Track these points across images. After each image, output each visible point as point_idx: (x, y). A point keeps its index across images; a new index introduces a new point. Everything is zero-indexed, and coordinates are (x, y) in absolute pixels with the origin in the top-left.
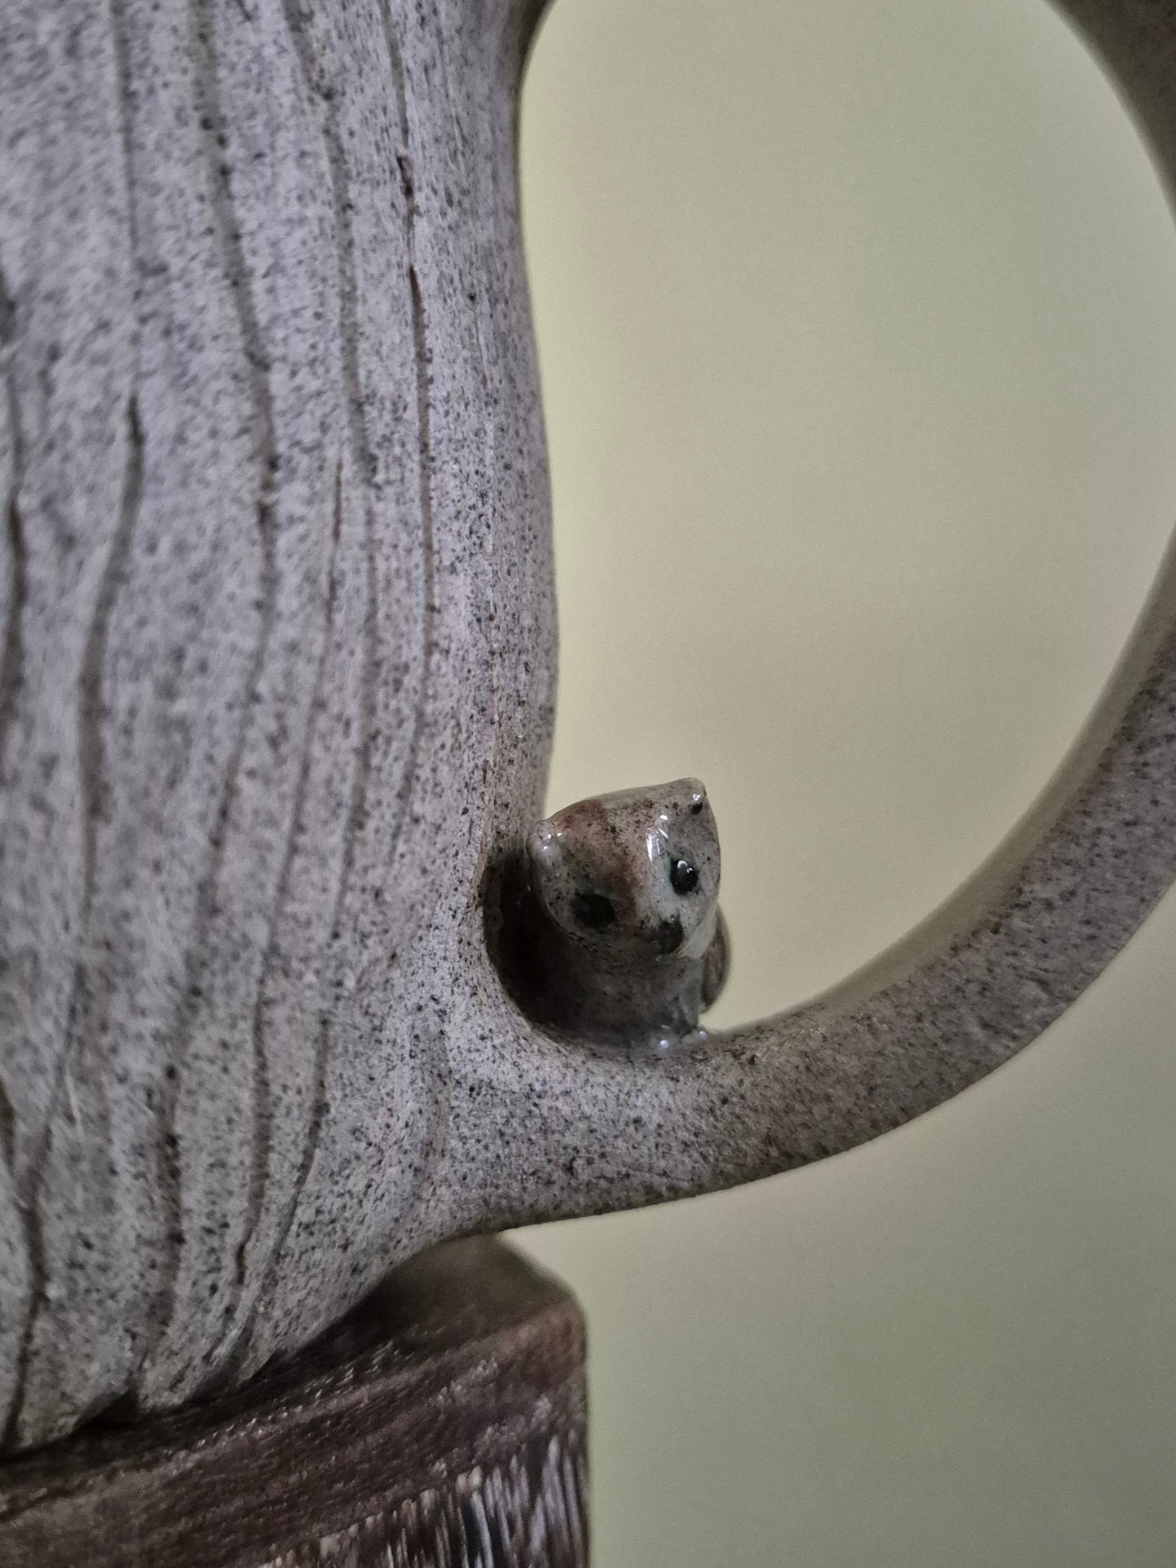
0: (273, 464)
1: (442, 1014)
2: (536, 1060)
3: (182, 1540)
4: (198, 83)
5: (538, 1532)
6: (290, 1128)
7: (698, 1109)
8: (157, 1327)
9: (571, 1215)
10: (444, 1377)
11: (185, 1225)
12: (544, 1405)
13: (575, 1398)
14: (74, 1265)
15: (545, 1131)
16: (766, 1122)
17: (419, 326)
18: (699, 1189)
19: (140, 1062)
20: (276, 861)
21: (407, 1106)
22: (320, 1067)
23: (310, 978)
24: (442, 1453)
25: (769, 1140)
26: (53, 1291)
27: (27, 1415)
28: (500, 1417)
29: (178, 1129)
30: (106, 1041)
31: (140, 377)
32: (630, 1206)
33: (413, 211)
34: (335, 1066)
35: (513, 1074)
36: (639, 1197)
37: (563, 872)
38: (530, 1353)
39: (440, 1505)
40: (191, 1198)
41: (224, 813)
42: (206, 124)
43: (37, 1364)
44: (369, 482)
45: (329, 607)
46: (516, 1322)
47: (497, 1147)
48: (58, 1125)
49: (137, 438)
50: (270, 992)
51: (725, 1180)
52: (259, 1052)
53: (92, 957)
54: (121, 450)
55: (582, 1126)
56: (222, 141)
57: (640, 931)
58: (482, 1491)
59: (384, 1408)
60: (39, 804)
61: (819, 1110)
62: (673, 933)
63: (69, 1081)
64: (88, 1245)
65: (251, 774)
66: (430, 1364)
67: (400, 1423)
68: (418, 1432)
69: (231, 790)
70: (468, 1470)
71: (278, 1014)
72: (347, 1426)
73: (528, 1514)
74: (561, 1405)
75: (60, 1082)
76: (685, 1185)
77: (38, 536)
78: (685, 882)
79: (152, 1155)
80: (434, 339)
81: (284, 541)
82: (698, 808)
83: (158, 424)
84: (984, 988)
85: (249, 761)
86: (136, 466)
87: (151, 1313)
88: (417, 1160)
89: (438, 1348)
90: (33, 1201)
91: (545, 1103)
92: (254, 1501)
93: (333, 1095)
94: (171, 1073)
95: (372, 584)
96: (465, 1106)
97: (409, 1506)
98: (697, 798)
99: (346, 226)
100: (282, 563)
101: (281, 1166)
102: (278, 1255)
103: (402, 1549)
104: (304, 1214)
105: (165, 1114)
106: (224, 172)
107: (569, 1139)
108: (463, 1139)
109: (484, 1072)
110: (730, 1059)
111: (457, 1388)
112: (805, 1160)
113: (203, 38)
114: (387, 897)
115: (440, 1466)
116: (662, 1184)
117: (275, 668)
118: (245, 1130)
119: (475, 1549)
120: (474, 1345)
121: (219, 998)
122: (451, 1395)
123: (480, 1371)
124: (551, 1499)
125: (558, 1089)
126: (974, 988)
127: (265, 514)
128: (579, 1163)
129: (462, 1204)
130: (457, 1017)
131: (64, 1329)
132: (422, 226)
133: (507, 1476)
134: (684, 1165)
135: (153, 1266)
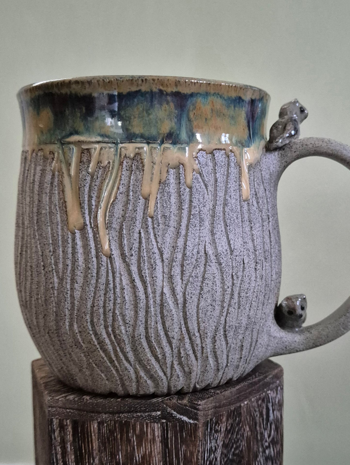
0: (257, 263)
1: (270, 327)
2: (282, 333)
3: (238, 397)
4: (248, 216)
5: (277, 400)
6: (254, 344)
7: (303, 339)
8: (237, 369)
9: (286, 354)
10: (266, 377)
11: (242, 356)
12: (278, 382)
13: (282, 381)
14: (231, 361)
15: (283, 343)
16: (313, 341)
17: (270, 238)
18: (303, 350)
19: (240, 337)
20: (255, 311)
21: (266, 340)
22: (257, 336)
23: (258, 325)
24: (266, 388)
25: (313, 344)
26: (229, 365)
27: (222, 381)
28: (273, 383)
29: (243, 345)
30: (238, 335)
31: (244, 256)
32: (294, 352)
33: (269, 222)
34: (259, 336)
35: (279, 335)
36: (295, 351)
37: (286, 308)
38: (277, 374)
39: (265, 395)
40: (243, 353)
41: (251, 306)
42: (249, 221)
43: (225, 374)
44: (266, 262)
45: (262, 279)
46: (274, 370)
47: (277, 345)
48: (232, 344)
49: (244, 263)
50: (254, 327)
51: (307, 349)
52: (252, 334)
53: (237, 325)
54: (242, 265)
55: (288, 342)
56: (251, 224)
57: (297, 316)
58: (270, 394)
59: (259, 381)
60: (234, 308)
61: (320, 340)
62: (301, 316)
63: (234, 339)
64: (233, 359)
65: (254, 301)
66: (264, 375)
67: (261, 383)
68: (263, 385)
69: (252, 304)
70: (269, 390)
71: (254, 330)
72: (255, 383)
73: (276, 397)
74: (280, 382)
75: (233, 340)
76: (301, 350)
77: (235, 278)
78: (303, 308)
79: (240, 348)
80: (272, 239)
81: (258, 272)
82: (304, 299)
83: (246, 262)
84: (343, 323)
85: (254, 300)
86: (244, 267)
87: (236, 367)
88: (266, 347)
89: (265, 373)
90: (228, 354)
91: (283, 339)
92: (245, 393)
93: (258, 339)
94: (243, 338)
95: (266, 275)
96: (273, 340)
97: (262, 395)
98: (304, 297)
99: (263, 228)
100: (258, 275)
101: (252, 348)
102: (250, 360)
103: (261, 401)
104: (254, 355)
105: (242, 343)
106: (252, 227)
107: (286, 344)
108: (272, 344)
109: (275, 335)
110: (308, 332)
111: (268, 379)
112: (318, 346)
113: (249, 210)
114: (266, 314)
115: (265, 390)
116: (298, 349)
117: (257, 288)
118: (249, 344)
119: (269, 402)
120: (270, 373)
121: (249, 329)
122: (267, 380)
123: (270, 376)
124: (279, 396)
125: (285, 337)
126: (342, 323)
127: (255, 269)
128: (287, 347)
129: (271, 352)
130: (272, 328)
131: (229, 369)
132: (270, 223)
133: (274, 392)
134: (301, 347)
135: (238, 361)
